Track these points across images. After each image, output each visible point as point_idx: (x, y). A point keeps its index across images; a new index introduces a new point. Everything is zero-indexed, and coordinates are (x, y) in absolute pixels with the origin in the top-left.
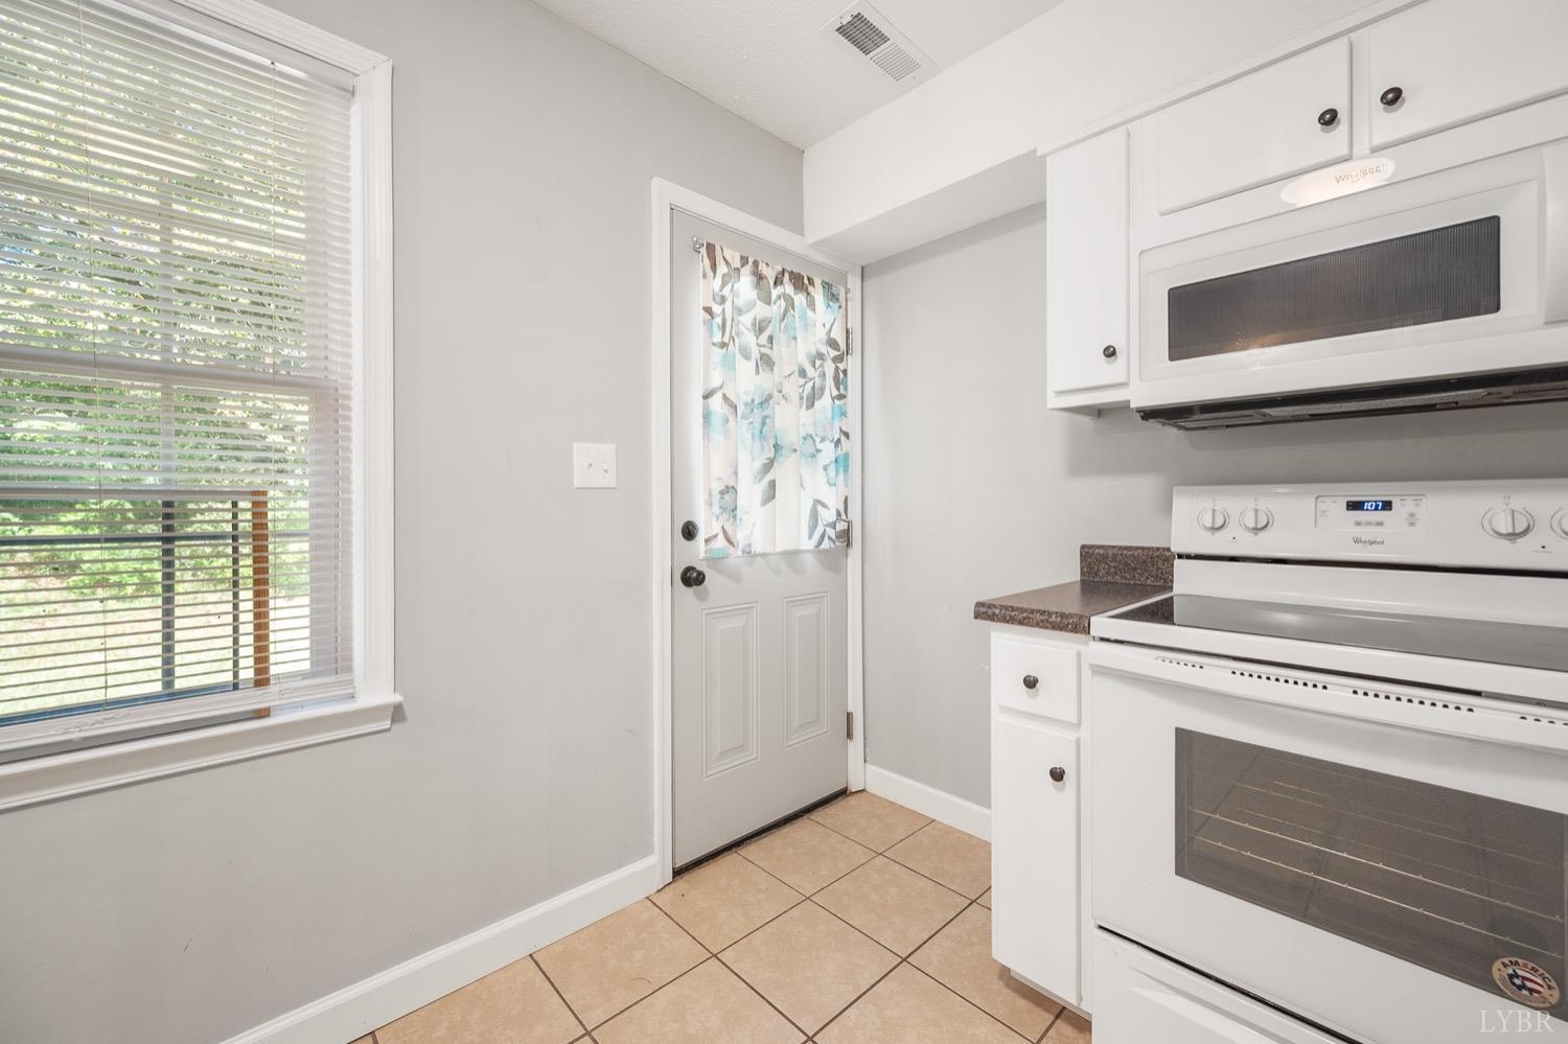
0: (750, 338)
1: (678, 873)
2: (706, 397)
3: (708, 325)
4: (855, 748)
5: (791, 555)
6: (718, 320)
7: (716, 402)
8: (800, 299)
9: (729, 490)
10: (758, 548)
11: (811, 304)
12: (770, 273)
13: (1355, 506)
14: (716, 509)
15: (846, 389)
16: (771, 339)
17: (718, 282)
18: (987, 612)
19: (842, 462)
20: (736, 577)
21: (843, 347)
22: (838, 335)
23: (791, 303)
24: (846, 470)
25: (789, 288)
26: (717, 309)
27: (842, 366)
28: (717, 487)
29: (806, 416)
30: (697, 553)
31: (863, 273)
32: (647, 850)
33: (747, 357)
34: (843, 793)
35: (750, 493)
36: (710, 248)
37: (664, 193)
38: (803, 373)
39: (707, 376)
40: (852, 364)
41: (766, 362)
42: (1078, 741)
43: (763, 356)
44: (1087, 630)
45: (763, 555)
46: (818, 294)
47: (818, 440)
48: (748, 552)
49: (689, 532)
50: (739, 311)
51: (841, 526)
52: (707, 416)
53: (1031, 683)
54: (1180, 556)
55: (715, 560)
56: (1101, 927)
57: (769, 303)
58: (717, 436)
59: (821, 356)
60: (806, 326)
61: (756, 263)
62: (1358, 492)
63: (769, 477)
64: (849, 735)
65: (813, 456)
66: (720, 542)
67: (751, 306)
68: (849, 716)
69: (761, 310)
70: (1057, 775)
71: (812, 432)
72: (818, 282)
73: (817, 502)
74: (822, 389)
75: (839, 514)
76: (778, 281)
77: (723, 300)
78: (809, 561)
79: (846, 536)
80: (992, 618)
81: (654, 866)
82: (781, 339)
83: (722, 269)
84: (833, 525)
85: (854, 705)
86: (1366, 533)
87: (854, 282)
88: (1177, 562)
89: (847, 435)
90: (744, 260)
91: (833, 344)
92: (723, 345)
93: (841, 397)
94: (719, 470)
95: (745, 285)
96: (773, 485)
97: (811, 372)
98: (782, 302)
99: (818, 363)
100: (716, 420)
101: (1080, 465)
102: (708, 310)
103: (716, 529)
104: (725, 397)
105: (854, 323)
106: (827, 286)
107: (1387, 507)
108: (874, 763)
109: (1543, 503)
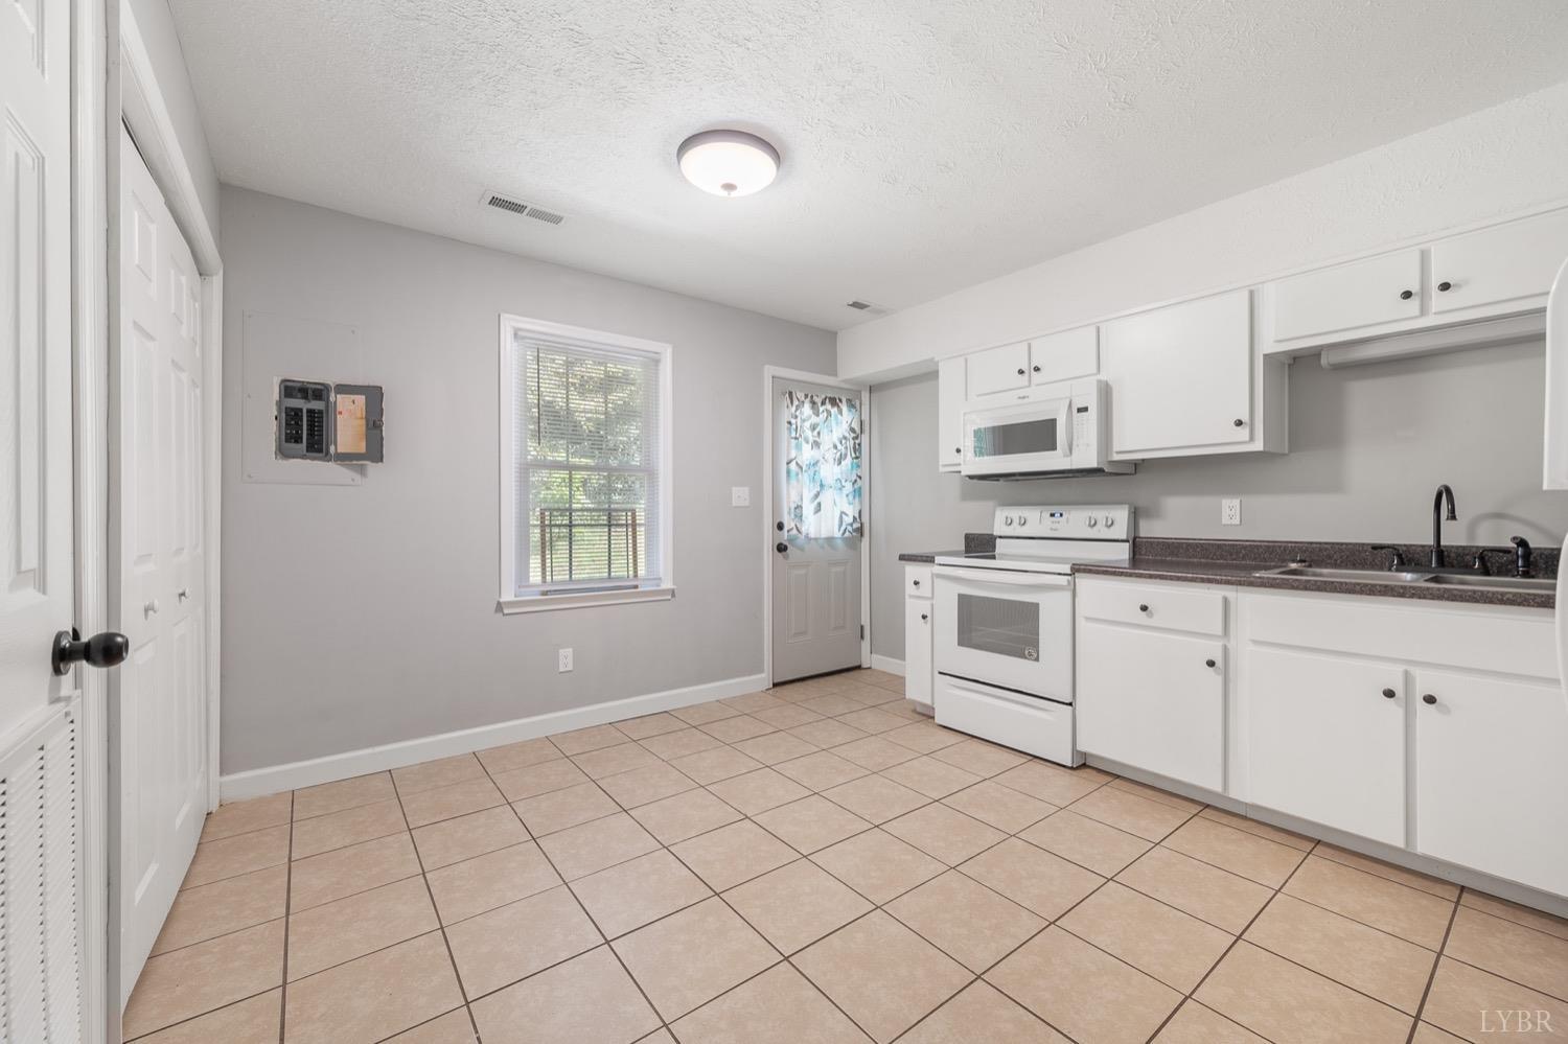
0: (809, 433)
1: (775, 685)
2: (788, 463)
3: (789, 429)
4: (866, 645)
5: (830, 540)
6: (794, 426)
7: (793, 466)
8: (834, 410)
9: (799, 507)
10: (812, 535)
11: (841, 412)
12: (818, 400)
13: (1052, 515)
14: (793, 516)
15: (860, 453)
16: (819, 433)
17: (794, 408)
18: (903, 558)
19: (858, 492)
20: (802, 549)
21: (858, 431)
22: (856, 426)
23: (829, 413)
24: (860, 495)
25: (828, 406)
26: (793, 421)
27: (857, 442)
28: (793, 506)
29: (837, 469)
30: (784, 536)
31: (871, 389)
32: (762, 671)
33: (807, 442)
34: (859, 667)
35: (808, 509)
36: (791, 394)
37: (770, 371)
38: (835, 447)
39: (789, 453)
40: (865, 439)
41: (816, 444)
43: (815, 441)
44: (934, 562)
45: (816, 539)
46: (844, 407)
47: (843, 481)
48: (807, 536)
49: (780, 526)
50: (804, 421)
51: (856, 525)
52: (788, 472)
53: (916, 583)
54: (1001, 537)
55: (791, 540)
56: (940, 673)
57: (818, 415)
58: (793, 481)
59: (845, 438)
60: (837, 423)
61: (812, 397)
62: (1054, 509)
63: (818, 500)
64: (862, 637)
65: (840, 489)
66: (795, 532)
67: (810, 417)
68: (862, 627)
69: (814, 419)
70: (924, 617)
71: (839, 477)
72: (844, 400)
73: (842, 513)
74: (846, 455)
75: (855, 518)
76: (823, 403)
77: (796, 417)
78: (839, 542)
79: (860, 531)
80: (905, 560)
81: (763, 679)
82: (824, 432)
83: (796, 403)
84: (851, 525)
85: (865, 621)
86: (1055, 526)
87: (865, 396)
88: (998, 540)
89: (860, 478)
90: (806, 396)
91: (853, 430)
92: (796, 438)
93: (857, 458)
94: (794, 497)
95: (807, 409)
96: (819, 504)
97: (839, 447)
98: (825, 414)
99: (843, 442)
100: (793, 474)
101: (966, 496)
102: (790, 423)
103: (793, 525)
104: (797, 463)
105: (865, 417)
106: (849, 401)
107: (1061, 515)
108: (876, 653)
109: (1100, 514)
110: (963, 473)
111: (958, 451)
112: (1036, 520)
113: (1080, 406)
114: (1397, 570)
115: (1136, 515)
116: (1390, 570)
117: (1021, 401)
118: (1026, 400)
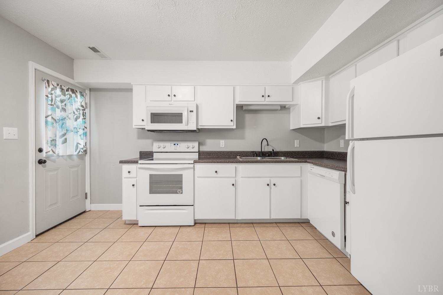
0: (59, 104)
1: (37, 236)
2: (46, 117)
3: (47, 100)
4: (88, 201)
5: (70, 156)
6: (50, 99)
7: (49, 119)
8: (73, 95)
9: (54, 140)
10: (61, 154)
11: (77, 97)
12: (65, 88)
13: (175, 145)
14: (49, 145)
15: (86, 117)
16: (65, 105)
17: (50, 89)
18: (121, 162)
19: (85, 134)
20: (54, 161)
21: (85, 107)
22: (83, 104)
23: (71, 96)
24: (86, 136)
25: (71, 93)
26: (50, 96)
27: (84, 112)
28: (50, 140)
29: (75, 123)
30: (43, 156)
31: (90, 90)
32: (28, 231)
33: (58, 108)
34: (85, 212)
35: (59, 141)
36: (48, 81)
37: (32, 66)
38: (74, 113)
39: (46, 112)
40: (87, 111)
41: (64, 110)
42: (137, 180)
43: (63, 108)
44: (138, 163)
45: (62, 156)
46: (79, 96)
47: (78, 129)
48: (58, 155)
49: (40, 150)
50: (56, 97)
51: (84, 149)
52: (46, 122)
53: (129, 172)
54: (155, 152)
55: (48, 157)
56: (140, 206)
57: (65, 96)
58: (50, 127)
59: (79, 109)
60: (75, 102)
61: (61, 86)
63: (65, 137)
64: (86, 198)
65: (77, 132)
66: (51, 153)
67: (60, 96)
68: (86, 194)
69: (63, 97)
71: (76, 127)
72: (78, 92)
73: (78, 143)
74: (79, 117)
75: (84, 146)
76: (67, 90)
77: (52, 94)
78: (75, 158)
79: (85, 151)
80: (123, 163)
81: (31, 234)
82: (68, 105)
83: (51, 86)
84: (83, 149)
85: (88, 190)
86: (176, 148)
87: (88, 92)
88: (154, 153)
89: (86, 128)
90: (58, 85)
91: (82, 106)
92: (51, 105)
93: (84, 119)
94: (50, 135)
95: (58, 91)
96: (66, 139)
97: (76, 113)
98: (69, 96)
99: (78, 111)
100: (49, 123)
101: (140, 137)
102: (47, 96)
103: (50, 149)
104: (52, 118)
105: (88, 101)
106: (80, 92)
107: (178, 144)
108: (93, 203)
109: (191, 144)
110: (146, 129)
111: (143, 120)
112: (169, 146)
113: (191, 110)
114: (256, 157)
115: (200, 144)
116: (254, 157)
117: (170, 105)
118: (172, 105)
